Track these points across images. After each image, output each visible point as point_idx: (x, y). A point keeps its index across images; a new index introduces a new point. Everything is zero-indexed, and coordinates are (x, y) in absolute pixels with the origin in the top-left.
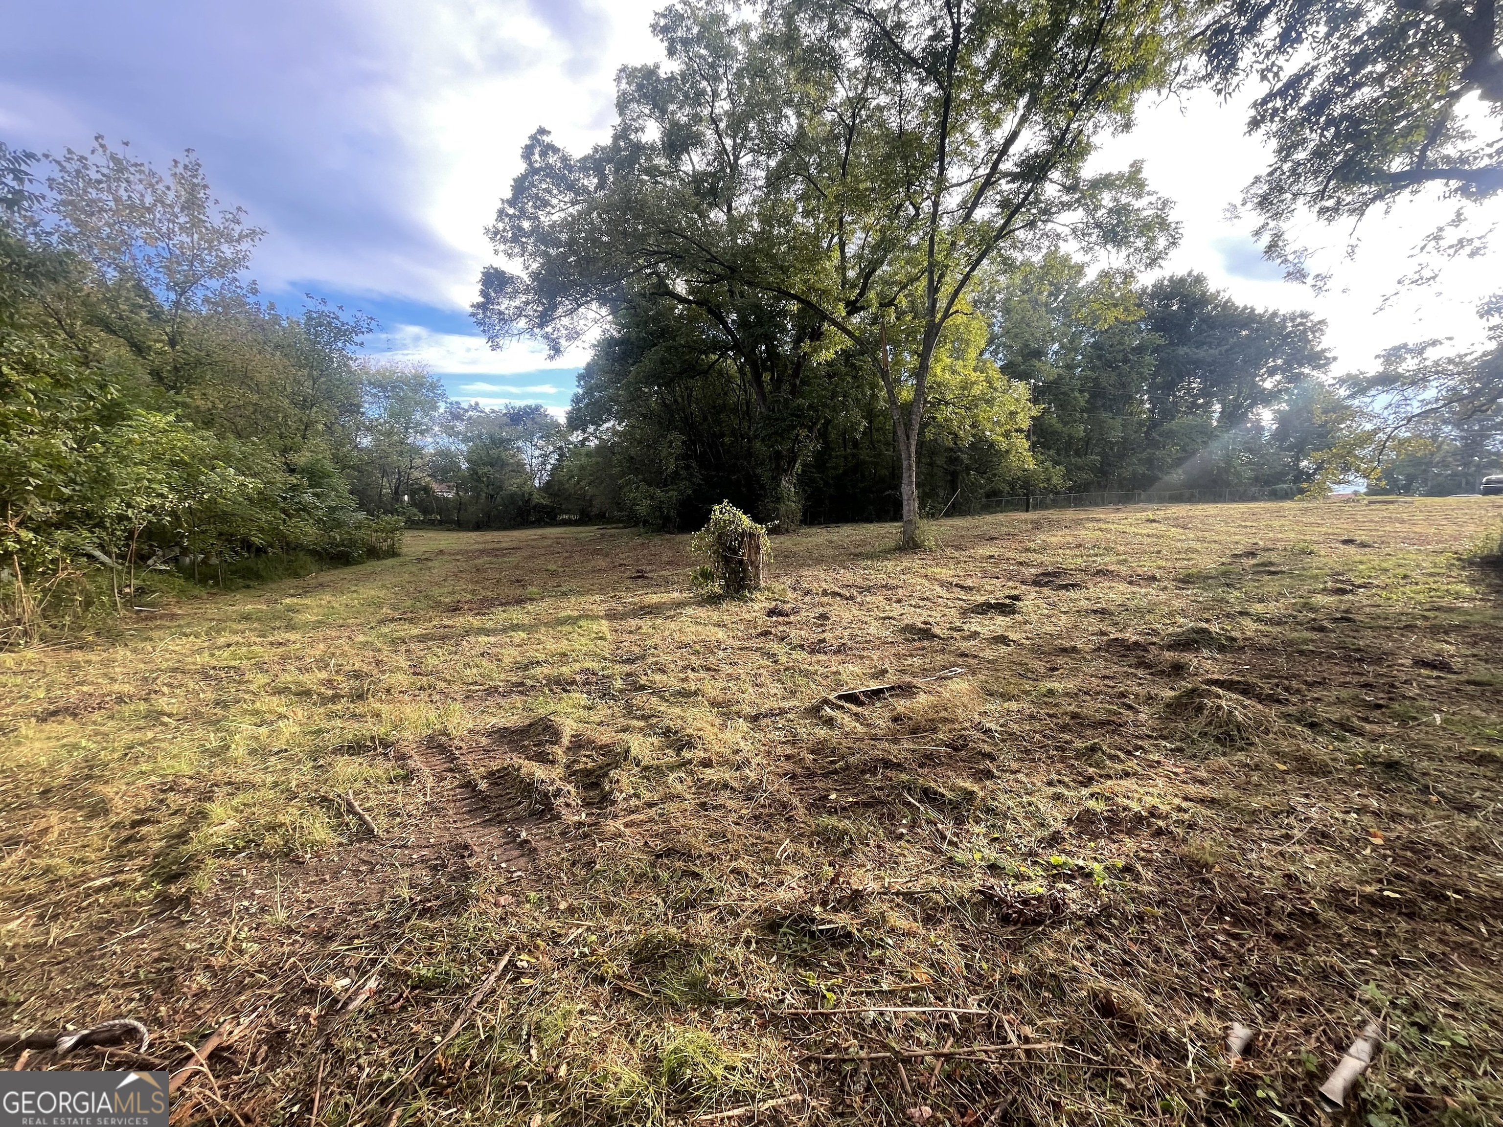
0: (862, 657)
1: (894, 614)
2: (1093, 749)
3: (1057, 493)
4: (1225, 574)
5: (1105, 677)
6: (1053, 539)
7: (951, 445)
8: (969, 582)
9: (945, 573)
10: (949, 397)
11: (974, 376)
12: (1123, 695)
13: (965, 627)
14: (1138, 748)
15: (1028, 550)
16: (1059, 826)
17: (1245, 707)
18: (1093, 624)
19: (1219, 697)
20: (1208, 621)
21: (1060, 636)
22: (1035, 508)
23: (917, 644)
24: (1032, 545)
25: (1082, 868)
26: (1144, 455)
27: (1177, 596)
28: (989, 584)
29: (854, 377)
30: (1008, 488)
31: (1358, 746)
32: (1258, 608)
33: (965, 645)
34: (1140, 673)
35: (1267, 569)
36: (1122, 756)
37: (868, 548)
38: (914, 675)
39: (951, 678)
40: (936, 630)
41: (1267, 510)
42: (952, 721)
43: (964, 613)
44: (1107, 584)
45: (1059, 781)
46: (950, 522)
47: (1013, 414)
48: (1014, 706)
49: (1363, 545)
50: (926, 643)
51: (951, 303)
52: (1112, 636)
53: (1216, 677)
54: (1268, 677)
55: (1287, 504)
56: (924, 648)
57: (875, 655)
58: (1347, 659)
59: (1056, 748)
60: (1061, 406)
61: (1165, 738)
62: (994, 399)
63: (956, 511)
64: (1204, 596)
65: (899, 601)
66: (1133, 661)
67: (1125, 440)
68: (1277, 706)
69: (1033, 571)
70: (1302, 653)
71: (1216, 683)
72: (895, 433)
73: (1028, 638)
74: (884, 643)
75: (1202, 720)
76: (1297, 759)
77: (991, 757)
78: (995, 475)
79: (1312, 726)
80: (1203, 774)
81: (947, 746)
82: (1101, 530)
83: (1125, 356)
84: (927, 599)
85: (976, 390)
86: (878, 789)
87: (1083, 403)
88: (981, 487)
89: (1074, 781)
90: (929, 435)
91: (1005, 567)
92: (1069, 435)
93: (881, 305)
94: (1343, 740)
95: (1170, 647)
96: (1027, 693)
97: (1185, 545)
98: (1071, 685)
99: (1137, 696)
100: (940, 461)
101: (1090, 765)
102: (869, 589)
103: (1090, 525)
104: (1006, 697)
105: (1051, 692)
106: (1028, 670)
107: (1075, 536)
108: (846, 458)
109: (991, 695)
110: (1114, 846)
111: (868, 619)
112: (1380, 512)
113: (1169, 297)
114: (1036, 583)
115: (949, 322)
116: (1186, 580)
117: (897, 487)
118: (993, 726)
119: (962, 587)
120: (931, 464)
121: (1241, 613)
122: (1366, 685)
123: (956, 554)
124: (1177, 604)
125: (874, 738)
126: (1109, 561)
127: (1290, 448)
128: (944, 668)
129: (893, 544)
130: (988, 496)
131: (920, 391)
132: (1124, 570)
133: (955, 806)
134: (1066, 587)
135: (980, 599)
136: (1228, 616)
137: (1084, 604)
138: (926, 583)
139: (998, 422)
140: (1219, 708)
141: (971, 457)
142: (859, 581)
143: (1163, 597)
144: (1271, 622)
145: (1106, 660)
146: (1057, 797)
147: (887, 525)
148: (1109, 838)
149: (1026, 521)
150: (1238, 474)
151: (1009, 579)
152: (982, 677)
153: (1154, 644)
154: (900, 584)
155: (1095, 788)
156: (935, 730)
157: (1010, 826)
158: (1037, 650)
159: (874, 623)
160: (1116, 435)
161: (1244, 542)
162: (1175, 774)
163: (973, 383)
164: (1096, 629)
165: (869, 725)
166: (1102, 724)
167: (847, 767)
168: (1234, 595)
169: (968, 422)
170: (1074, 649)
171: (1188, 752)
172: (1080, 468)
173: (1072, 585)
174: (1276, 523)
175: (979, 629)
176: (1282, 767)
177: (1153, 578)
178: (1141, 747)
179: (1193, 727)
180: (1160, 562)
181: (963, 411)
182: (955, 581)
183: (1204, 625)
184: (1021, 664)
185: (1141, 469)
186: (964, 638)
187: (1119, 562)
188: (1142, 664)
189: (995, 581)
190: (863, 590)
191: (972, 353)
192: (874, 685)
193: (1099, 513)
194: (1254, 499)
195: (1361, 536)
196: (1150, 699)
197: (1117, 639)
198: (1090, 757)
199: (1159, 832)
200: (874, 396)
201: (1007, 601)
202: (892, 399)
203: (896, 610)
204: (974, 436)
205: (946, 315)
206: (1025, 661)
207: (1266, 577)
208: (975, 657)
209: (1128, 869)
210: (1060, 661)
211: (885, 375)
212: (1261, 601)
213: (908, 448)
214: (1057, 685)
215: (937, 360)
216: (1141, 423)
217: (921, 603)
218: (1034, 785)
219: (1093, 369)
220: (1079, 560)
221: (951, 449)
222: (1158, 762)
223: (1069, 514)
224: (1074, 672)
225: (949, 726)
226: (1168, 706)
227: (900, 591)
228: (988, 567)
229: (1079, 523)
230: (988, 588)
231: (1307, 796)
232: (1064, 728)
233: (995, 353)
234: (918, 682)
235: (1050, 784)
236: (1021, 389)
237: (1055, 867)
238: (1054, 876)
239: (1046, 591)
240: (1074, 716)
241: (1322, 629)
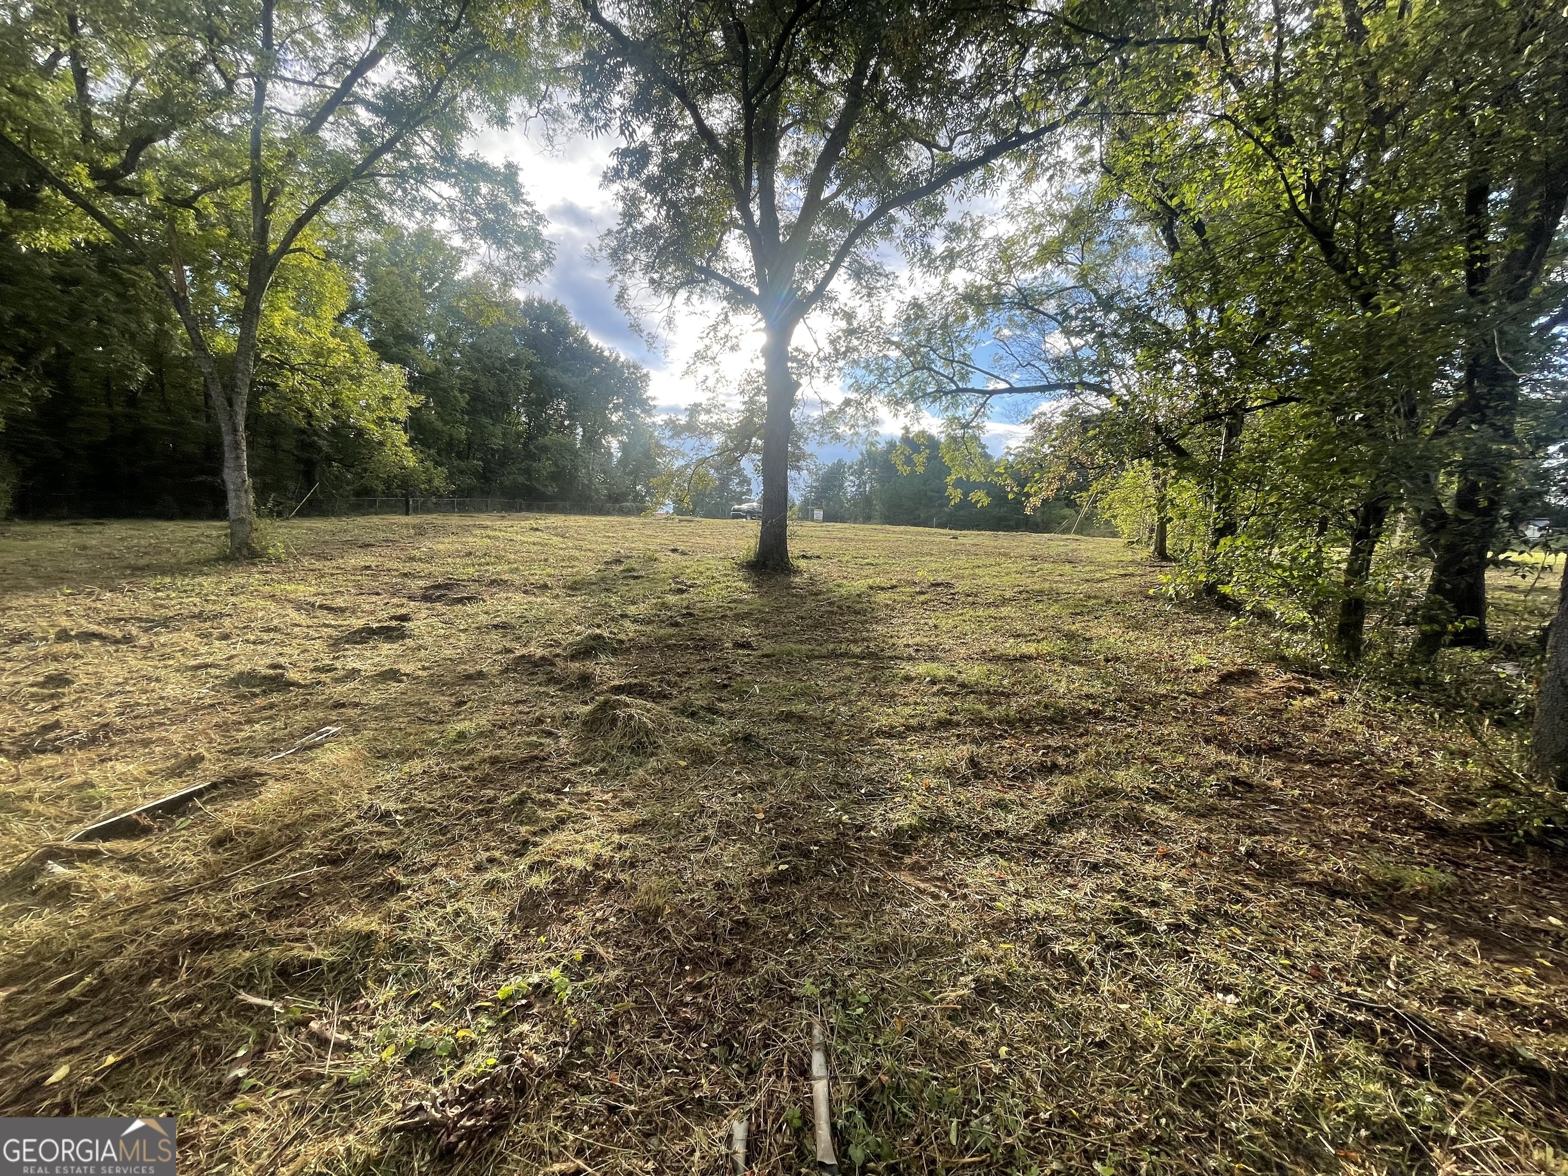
0: (146, 743)
1: (219, 657)
2: (522, 801)
3: (441, 496)
4: (603, 579)
5: (518, 702)
6: (441, 547)
7: (303, 424)
8: (340, 602)
9: (303, 591)
10: (297, 361)
11: (332, 343)
12: (540, 721)
13: (338, 664)
14: (566, 782)
15: (412, 559)
16: (497, 932)
17: (648, 711)
18: (495, 641)
19: (627, 705)
20: (599, 626)
21: (462, 661)
22: (416, 511)
23: (260, 702)
24: (416, 553)
25: (538, 986)
26: (523, 466)
27: (569, 604)
28: (366, 603)
29: (121, 296)
30: (381, 487)
31: (724, 727)
32: (632, 610)
33: (340, 691)
34: (551, 690)
35: (630, 575)
36: (552, 797)
37: (164, 558)
38: (255, 753)
39: (320, 745)
40: (292, 675)
41: (621, 523)
42: (327, 817)
43: (335, 644)
44: (503, 595)
45: (491, 860)
46: (307, 523)
47: (386, 399)
48: (416, 766)
49: (684, 553)
50: (275, 698)
51: (293, 233)
52: (518, 654)
53: (616, 682)
54: (653, 674)
55: (633, 519)
56: (272, 706)
57: (176, 734)
58: (696, 647)
59: (479, 813)
60: (441, 403)
61: (587, 762)
62: (361, 376)
63: (313, 509)
64: (592, 602)
65: (225, 637)
66: (541, 677)
67: (506, 449)
68: (665, 702)
69: (421, 583)
70: (668, 646)
71: (618, 690)
72: (207, 396)
73: (424, 668)
74: (196, 710)
75: (617, 732)
76: (691, 751)
77: (392, 857)
78: (365, 470)
79: (693, 715)
80: (629, 794)
81: (320, 863)
82: (489, 537)
83: (503, 365)
84: (276, 629)
85: (337, 361)
86: (178, 1006)
87: (463, 404)
88: (348, 483)
89: (507, 852)
90: (267, 406)
91: (386, 579)
92: (451, 436)
93: (168, 199)
94: (713, 723)
95: (573, 657)
96: (432, 743)
97: (566, 553)
98: (484, 720)
99: (553, 718)
100: (288, 443)
101: (522, 823)
102: (165, 623)
103: (478, 532)
104: (405, 755)
105: (462, 735)
106: (430, 711)
107: (463, 544)
108: (112, 418)
109: (384, 757)
110: (567, 928)
111: (162, 673)
112: (687, 528)
113: (539, 319)
114: (426, 598)
115: (289, 259)
116: (574, 587)
117: (217, 471)
118: (392, 806)
119: (329, 609)
120: (274, 447)
121: (623, 616)
122: (714, 670)
123: (318, 565)
124: (571, 611)
125: (175, 894)
126: (500, 570)
127: (630, 474)
128: (308, 731)
129: (213, 552)
130: (358, 494)
131: (246, 340)
132: (517, 579)
133: (340, 969)
134: (460, 601)
135: (357, 623)
136: (613, 619)
137: (483, 618)
138: (272, 606)
139: (368, 406)
140: (631, 717)
141: (332, 445)
142: (145, 610)
143: (557, 606)
144: (642, 622)
145: (515, 682)
146: (492, 886)
147: (201, 524)
148: (559, 919)
149: (407, 526)
150: (597, 490)
151: (394, 595)
152: (368, 734)
153: (558, 655)
154: (227, 610)
155: (532, 856)
156: (297, 841)
157: (433, 964)
158: (436, 683)
159: (174, 677)
160: (497, 442)
161: (611, 550)
162: (606, 802)
163: (331, 351)
164: (500, 647)
165: (159, 871)
166: (525, 761)
167: (105, 981)
168: (614, 600)
169: (327, 400)
170: (481, 674)
171: (611, 772)
172: (462, 472)
173: (468, 599)
174: (629, 534)
175: (357, 665)
176: (683, 763)
177: (545, 586)
178: (569, 781)
179: (611, 743)
180: (549, 570)
181: (318, 384)
182: (319, 601)
183: (598, 631)
184: (420, 704)
185: (521, 479)
186: (337, 680)
187: (511, 571)
188: (552, 680)
189: (374, 598)
190: (151, 625)
191: (328, 314)
192: (173, 791)
193: (484, 519)
194: (608, 513)
195: (681, 548)
196: (567, 718)
197: (523, 656)
198: (520, 812)
199: (607, 888)
200: (162, 334)
201: (394, 623)
202: (199, 344)
203: (219, 651)
204: (336, 418)
205: (285, 249)
206: (426, 698)
207: (632, 582)
208: (356, 705)
209: (590, 957)
210: (467, 691)
211: (180, 303)
212: (633, 603)
213: (232, 416)
214: (467, 723)
215: (275, 308)
216: (519, 435)
217: (266, 637)
218: (458, 878)
219: (473, 370)
220: (471, 570)
221: (302, 431)
222: (588, 794)
223: (455, 520)
224: (484, 704)
225: (324, 826)
226: (585, 723)
227: (227, 622)
228: (364, 580)
229: (466, 529)
230: (367, 607)
231: (706, 787)
232: (484, 781)
233: (359, 324)
234: (265, 764)
235: (479, 868)
236: (396, 374)
237: (504, 1003)
238: (504, 1019)
239: (438, 606)
240: (494, 761)
241: (677, 624)
